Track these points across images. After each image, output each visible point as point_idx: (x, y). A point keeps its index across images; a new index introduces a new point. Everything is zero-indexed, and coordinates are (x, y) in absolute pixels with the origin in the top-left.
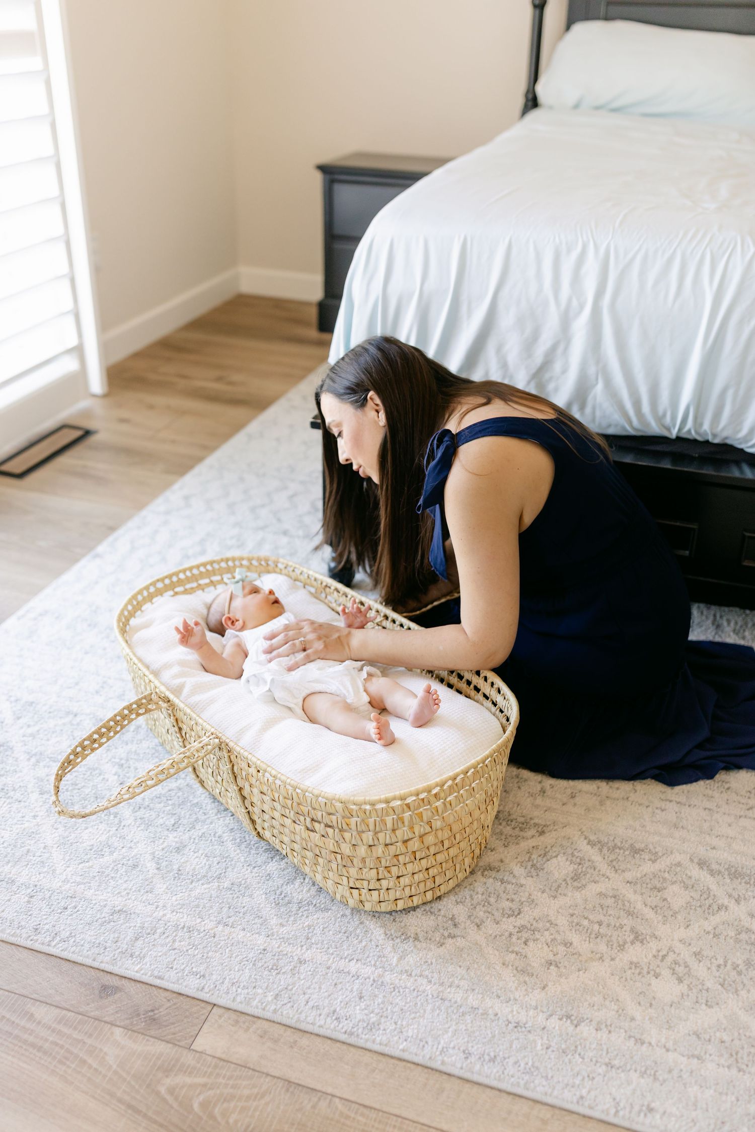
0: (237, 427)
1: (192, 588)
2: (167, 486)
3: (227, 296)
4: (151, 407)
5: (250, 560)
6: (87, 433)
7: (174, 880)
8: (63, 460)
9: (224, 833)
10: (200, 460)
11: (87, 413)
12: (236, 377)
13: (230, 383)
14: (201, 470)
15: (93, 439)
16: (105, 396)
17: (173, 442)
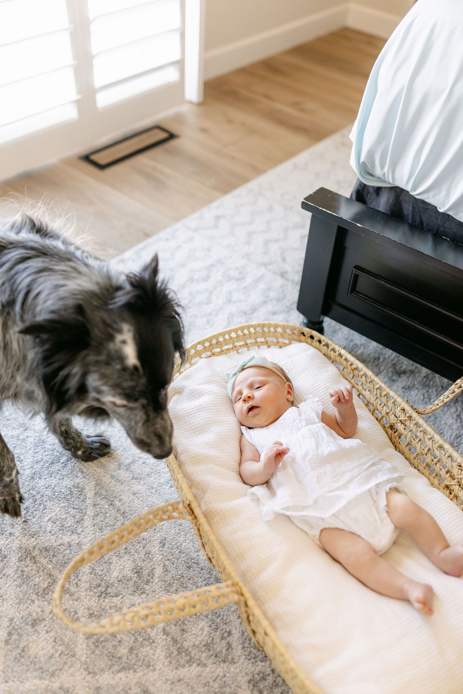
0: (290, 154)
1: (228, 350)
2: (208, 201)
3: (333, 27)
4: (230, 121)
5: (284, 328)
6: (172, 136)
7: (14, 661)
8: (141, 159)
9: (83, 616)
10: (245, 180)
11: (179, 118)
12: (310, 105)
13: (303, 110)
14: (242, 190)
15: (173, 143)
16: (200, 104)
17: (233, 158)
